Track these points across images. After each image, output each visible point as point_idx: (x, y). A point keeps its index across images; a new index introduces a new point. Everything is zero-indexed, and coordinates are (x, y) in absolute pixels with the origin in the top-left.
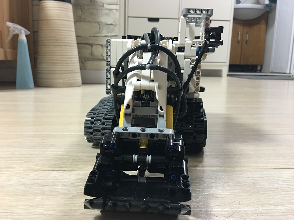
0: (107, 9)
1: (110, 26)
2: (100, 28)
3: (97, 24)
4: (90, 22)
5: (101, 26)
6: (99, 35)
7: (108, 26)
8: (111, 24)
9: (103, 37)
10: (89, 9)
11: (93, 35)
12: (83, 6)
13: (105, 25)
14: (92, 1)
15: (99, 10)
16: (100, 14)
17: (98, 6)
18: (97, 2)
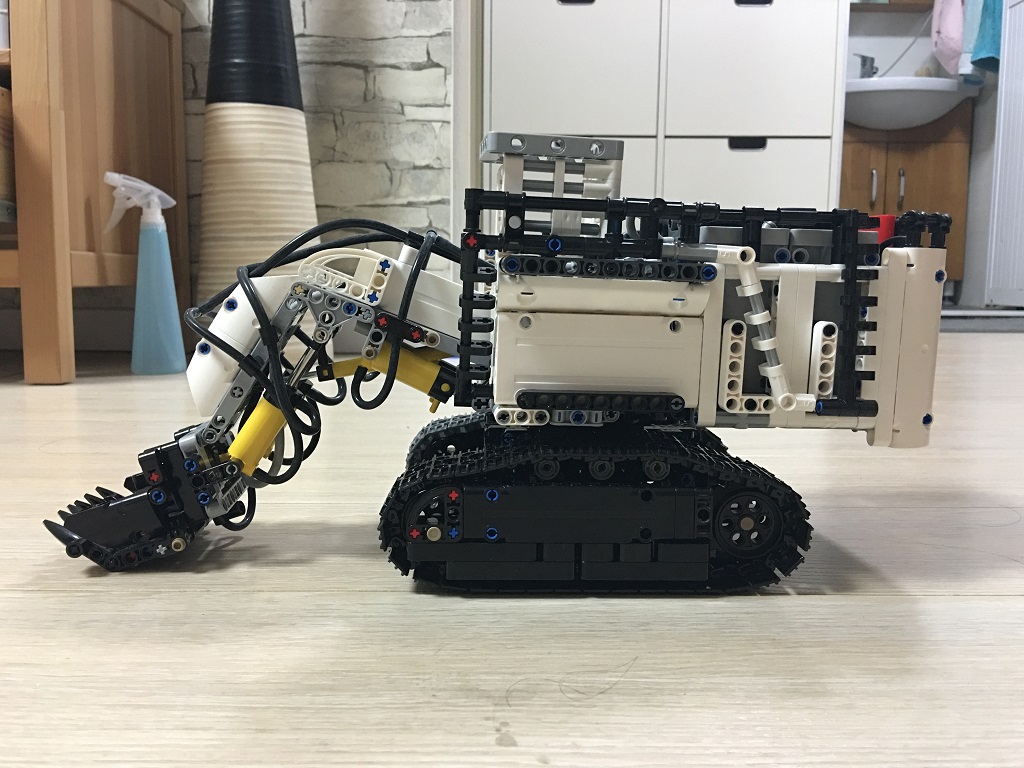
0: (413, 121)
1: (423, 171)
2: (391, 180)
3: (384, 166)
4: (360, 162)
5: (397, 174)
6: (390, 200)
7: (418, 171)
8: (428, 167)
9: (402, 205)
10: (359, 123)
11: (369, 203)
12: (341, 114)
13: (409, 169)
14: (369, 97)
15: (390, 123)
16: (391, 137)
17: (388, 112)
18: (383, 100)
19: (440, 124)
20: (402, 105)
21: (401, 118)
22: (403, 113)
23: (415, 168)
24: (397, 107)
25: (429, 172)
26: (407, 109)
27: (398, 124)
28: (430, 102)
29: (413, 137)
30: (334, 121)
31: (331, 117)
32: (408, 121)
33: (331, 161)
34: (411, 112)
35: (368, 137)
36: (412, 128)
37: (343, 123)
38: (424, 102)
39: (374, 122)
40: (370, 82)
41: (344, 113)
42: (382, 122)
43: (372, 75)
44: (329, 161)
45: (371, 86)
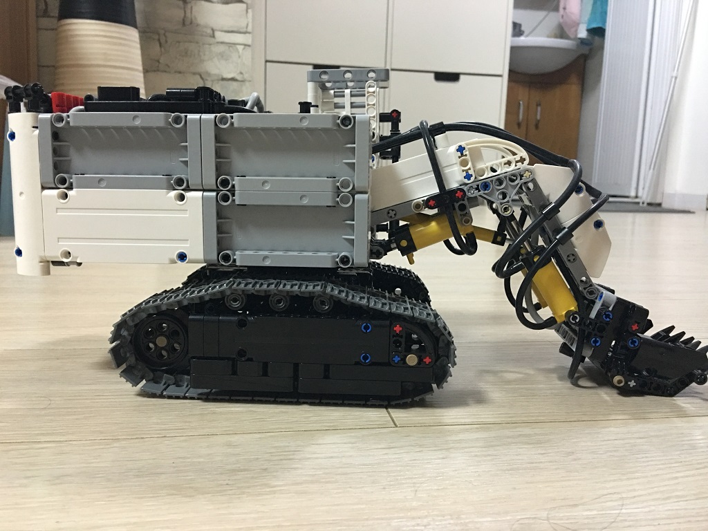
0: (222, 43)
1: (230, 82)
3: (199, 77)
4: (180, 72)
5: (209, 84)
7: (225, 83)
8: (233, 79)
10: (179, 42)
14: (187, 22)
16: (205, 55)
17: (202, 35)
18: (198, 25)
19: (242, 47)
20: (213, 31)
21: (211, 40)
22: (214, 37)
23: (223, 79)
24: (209, 31)
26: (217, 34)
27: (210, 45)
28: (235, 29)
29: (222, 56)
30: (159, 40)
31: (156, 37)
32: (218, 43)
33: (157, 70)
34: (220, 36)
35: (186, 53)
36: (221, 48)
37: (166, 42)
38: (231, 29)
39: (191, 42)
40: (188, 11)
41: (167, 34)
42: (197, 43)
43: (189, 6)
44: (155, 71)
45: (188, 14)
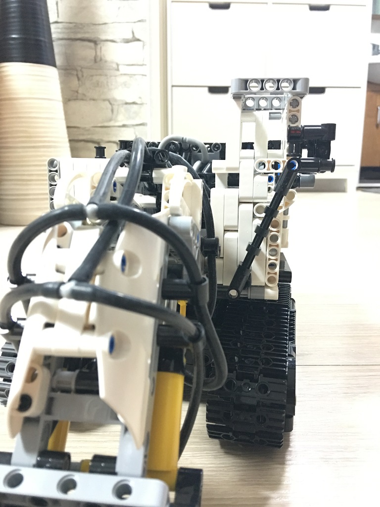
0: (125, 74)
1: (132, 105)
2: (112, 111)
3: (107, 103)
4: (94, 100)
5: (115, 107)
6: (112, 124)
7: (128, 106)
8: (134, 103)
9: (119, 127)
10: (92, 76)
11: (99, 125)
12: (81, 70)
13: (123, 104)
14: (98, 59)
15: (111, 76)
16: (112, 85)
17: (109, 69)
18: (106, 61)
19: (140, 76)
20: (118, 65)
21: (117, 73)
22: (118, 70)
23: (127, 103)
24: (115, 66)
25: (135, 106)
26: (120, 67)
27: (116, 76)
28: (135, 63)
29: (125, 84)
30: (77, 75)
31: (75, 73)
32: (121, 74)
33: (76, 99)
34: (123, 69)
35: (98, 84)
36: (124, 79)
37: (83, 76)
38: (131, 63)
39: (101, 75)
40: (98, 51)
41: (83, 70)
42: (106, 75)
43: (99, 47)
44: (75, 100)
45: (98, 53)
